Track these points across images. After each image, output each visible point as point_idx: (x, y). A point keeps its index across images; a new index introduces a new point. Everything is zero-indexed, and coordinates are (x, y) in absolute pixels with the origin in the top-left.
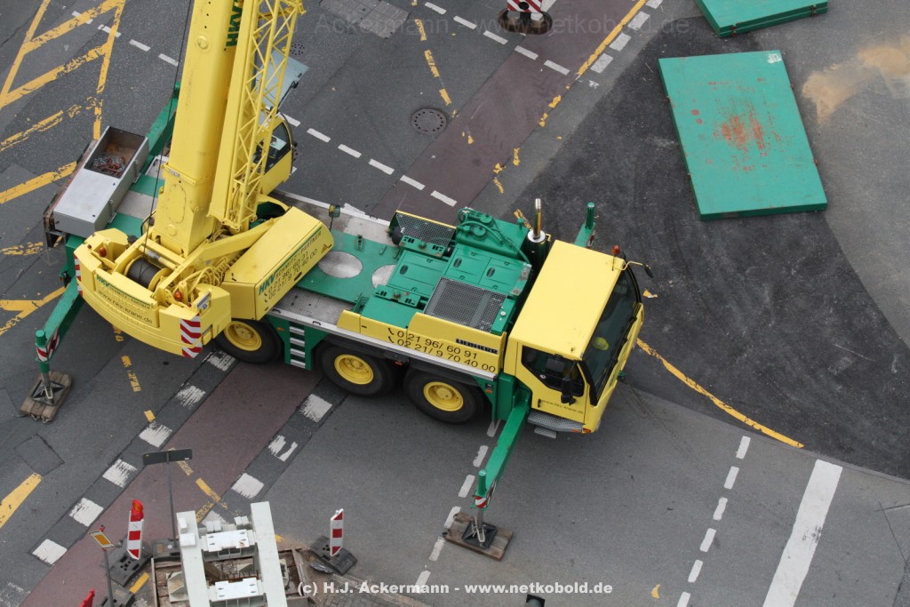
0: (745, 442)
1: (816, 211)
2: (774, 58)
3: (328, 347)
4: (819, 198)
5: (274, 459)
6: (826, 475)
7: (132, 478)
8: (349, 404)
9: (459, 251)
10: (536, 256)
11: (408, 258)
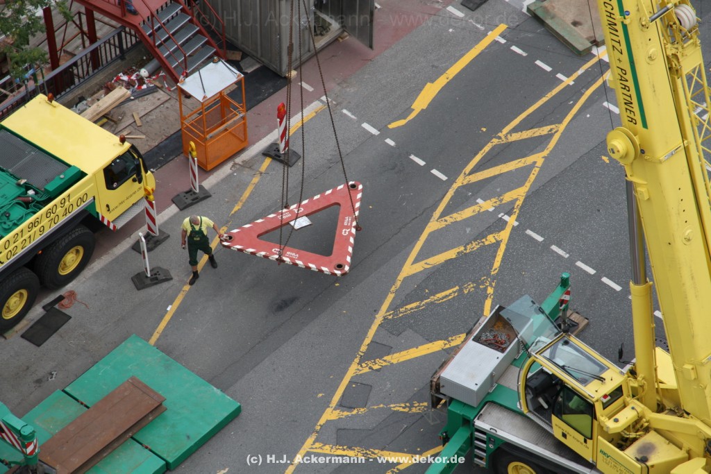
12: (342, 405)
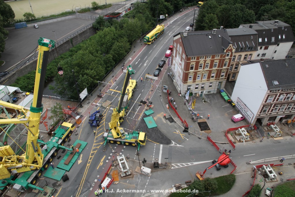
0: (155, 144)
1: (156, 127)
2: (151, 117)
3: (125, 142)
4: (157, 126)
5: (122, 151)
6: (161, 146)
7: (112, 155)
8: (127, 146)
9: (133, 134)
10: (139, 133)
11: (129, 135)
12: (96, 140)
